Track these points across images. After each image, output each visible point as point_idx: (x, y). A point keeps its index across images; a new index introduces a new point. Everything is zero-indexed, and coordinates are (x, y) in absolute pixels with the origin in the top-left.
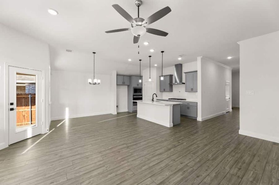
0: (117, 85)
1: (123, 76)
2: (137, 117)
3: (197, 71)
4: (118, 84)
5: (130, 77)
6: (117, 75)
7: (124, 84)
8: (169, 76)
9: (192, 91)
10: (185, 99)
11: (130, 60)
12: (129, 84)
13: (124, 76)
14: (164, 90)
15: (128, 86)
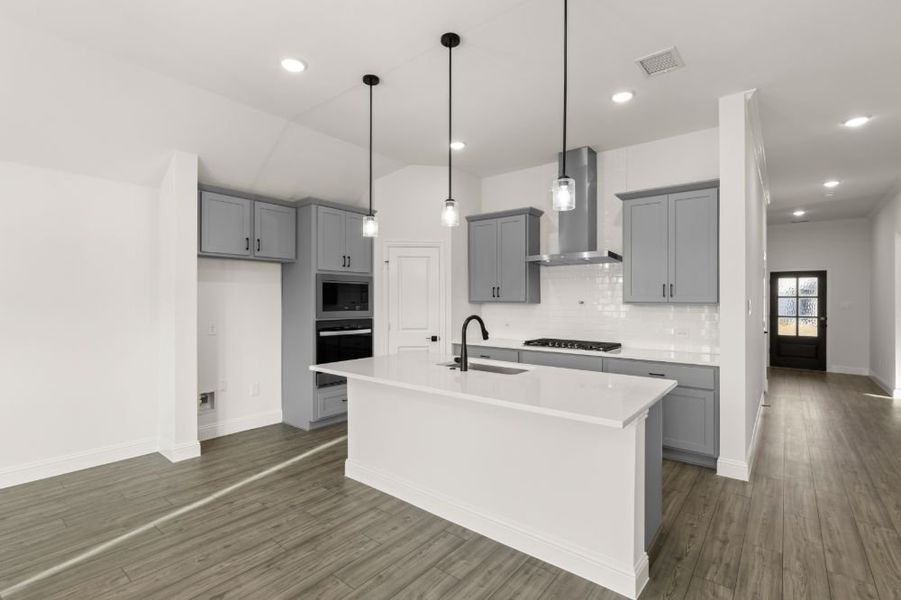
0: (202, 255)
1: (247, 203)
2: (348, 474)
3: (714, 185)
4: (208, 248)
5: (298, 209)
6: (202, 188)
7: (252, 252)
8: (522, 218)
9: (665, 299)
10: (618, 346)
11: (292, 66)
12: (289, 255)
13: (255, 198)
14: (496, 296)
15: (286, 266)
